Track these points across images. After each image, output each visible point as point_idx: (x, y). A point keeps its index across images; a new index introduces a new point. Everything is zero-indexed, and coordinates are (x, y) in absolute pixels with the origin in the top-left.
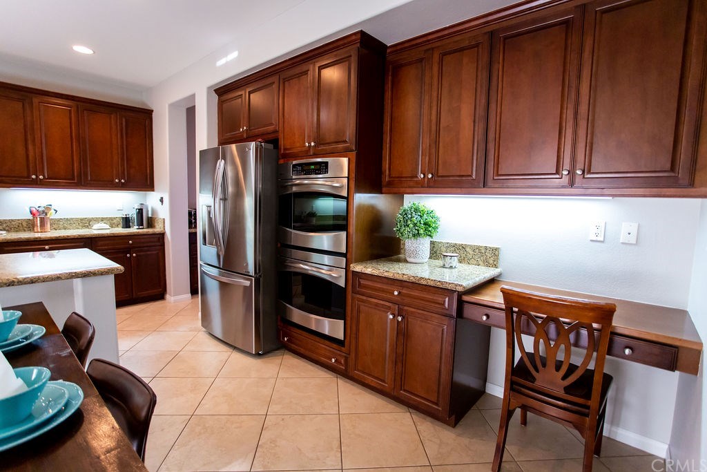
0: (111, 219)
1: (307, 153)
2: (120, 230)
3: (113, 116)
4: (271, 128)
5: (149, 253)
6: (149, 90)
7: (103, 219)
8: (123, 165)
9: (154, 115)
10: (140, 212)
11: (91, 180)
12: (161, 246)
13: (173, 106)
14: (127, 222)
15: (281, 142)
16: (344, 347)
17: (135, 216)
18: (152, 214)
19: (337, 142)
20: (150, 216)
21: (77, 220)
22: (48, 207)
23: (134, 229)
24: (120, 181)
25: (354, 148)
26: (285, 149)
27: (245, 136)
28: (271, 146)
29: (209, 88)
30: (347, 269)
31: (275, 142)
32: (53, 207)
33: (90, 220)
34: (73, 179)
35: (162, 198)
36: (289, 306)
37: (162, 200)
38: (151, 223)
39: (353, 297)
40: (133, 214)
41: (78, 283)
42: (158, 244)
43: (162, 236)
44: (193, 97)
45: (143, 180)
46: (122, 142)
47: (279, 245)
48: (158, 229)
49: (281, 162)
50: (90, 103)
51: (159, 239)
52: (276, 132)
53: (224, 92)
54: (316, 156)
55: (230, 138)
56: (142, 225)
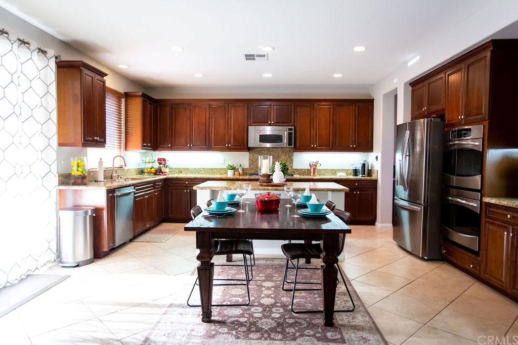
0: (347, 170)
1: (459, 124)
2: (352, 177)
3: (351, 107)
4: (440, 107)
5: (367, 192)
6: (372, 86)
7: (342, 170)
8: (355, 137)
9: (375, 101)
10: (364, 165)
11: (338, 146)
12: (375, 188)
13: (386, 96)
14: (356, 172)
15: (447, 116)
16: (479, 257)
17: (360, 169)
18: (371, 167)
19: (478, 115)
20: (370, 169)
21: (330, 170)
22: (317, 163)
23: (360, 177)
24: (353, 146)
25: (487, 118)
26: (448, 121)
27: (426, 113)
28: (439, 120)
29: (405, 84)
30: (481, 200)
31: (442, 117)
32: (319, 162)
33: (336, 171)
34: (329, 146)
35: (377, 156)
36: (448, 228)
37: (377, 158)
38: (370, 173)
39: (485, 221)
40: (359, 167)
41: (330, 193)
42: (373, 187)
43: (376, 181)
44: (396, 89)
45: (366, 145)
46: (355, 122)
47: (443, 186)
48: (374, 177)
49: (446, 129)
50: (340, 101)
51: (374, 184)
52: (443, 110)
53: (415, 84)
54: (465, 124)
55: (418, 115)
56: (364, 174)
